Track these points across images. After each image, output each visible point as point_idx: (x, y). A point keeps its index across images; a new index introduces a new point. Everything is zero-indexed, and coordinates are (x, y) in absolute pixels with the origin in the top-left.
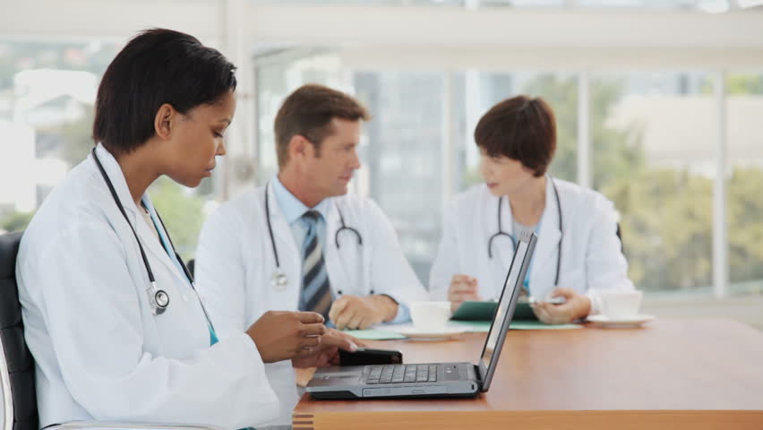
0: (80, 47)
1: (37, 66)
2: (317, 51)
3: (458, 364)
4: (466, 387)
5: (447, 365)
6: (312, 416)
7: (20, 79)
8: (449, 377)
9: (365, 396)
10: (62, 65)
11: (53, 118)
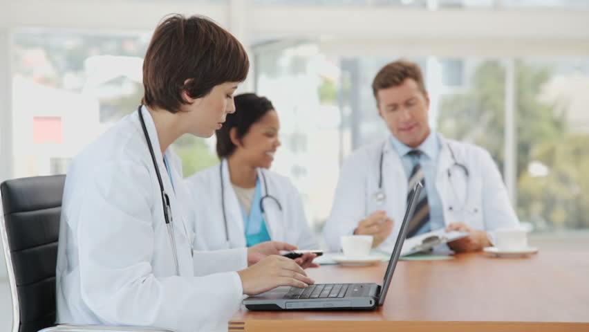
0: (134, 39)
1: (102, 53)
2: (299, 42)
3: (364, 284)
4: (366, 302)
5: (357, 285)
6: (243, 323)
7: (88, 63)
8: (354, 294)
9: (287, 308)
10: (121, 52)
11: (113, 93)
